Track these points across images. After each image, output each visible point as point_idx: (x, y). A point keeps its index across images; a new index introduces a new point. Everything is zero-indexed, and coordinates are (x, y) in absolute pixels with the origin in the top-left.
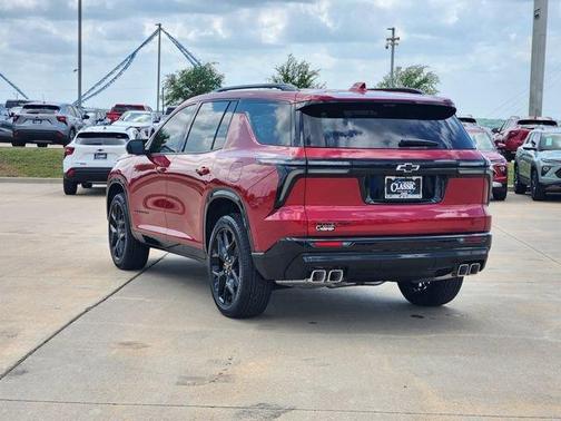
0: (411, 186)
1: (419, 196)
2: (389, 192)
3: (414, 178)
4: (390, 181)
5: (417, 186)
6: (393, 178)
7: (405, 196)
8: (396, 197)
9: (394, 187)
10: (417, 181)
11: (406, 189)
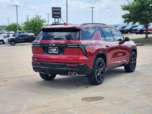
0: (55, 50)
1: (57, 52)
2: (50, 51)
3: (56, 48)
4: (50, 48)
5: (57, 50)
6: (51, 48)
7: (54, 52)
8: (52, 52)
9: (51, 50)
10: (57, 49)
11: (54, 50)
